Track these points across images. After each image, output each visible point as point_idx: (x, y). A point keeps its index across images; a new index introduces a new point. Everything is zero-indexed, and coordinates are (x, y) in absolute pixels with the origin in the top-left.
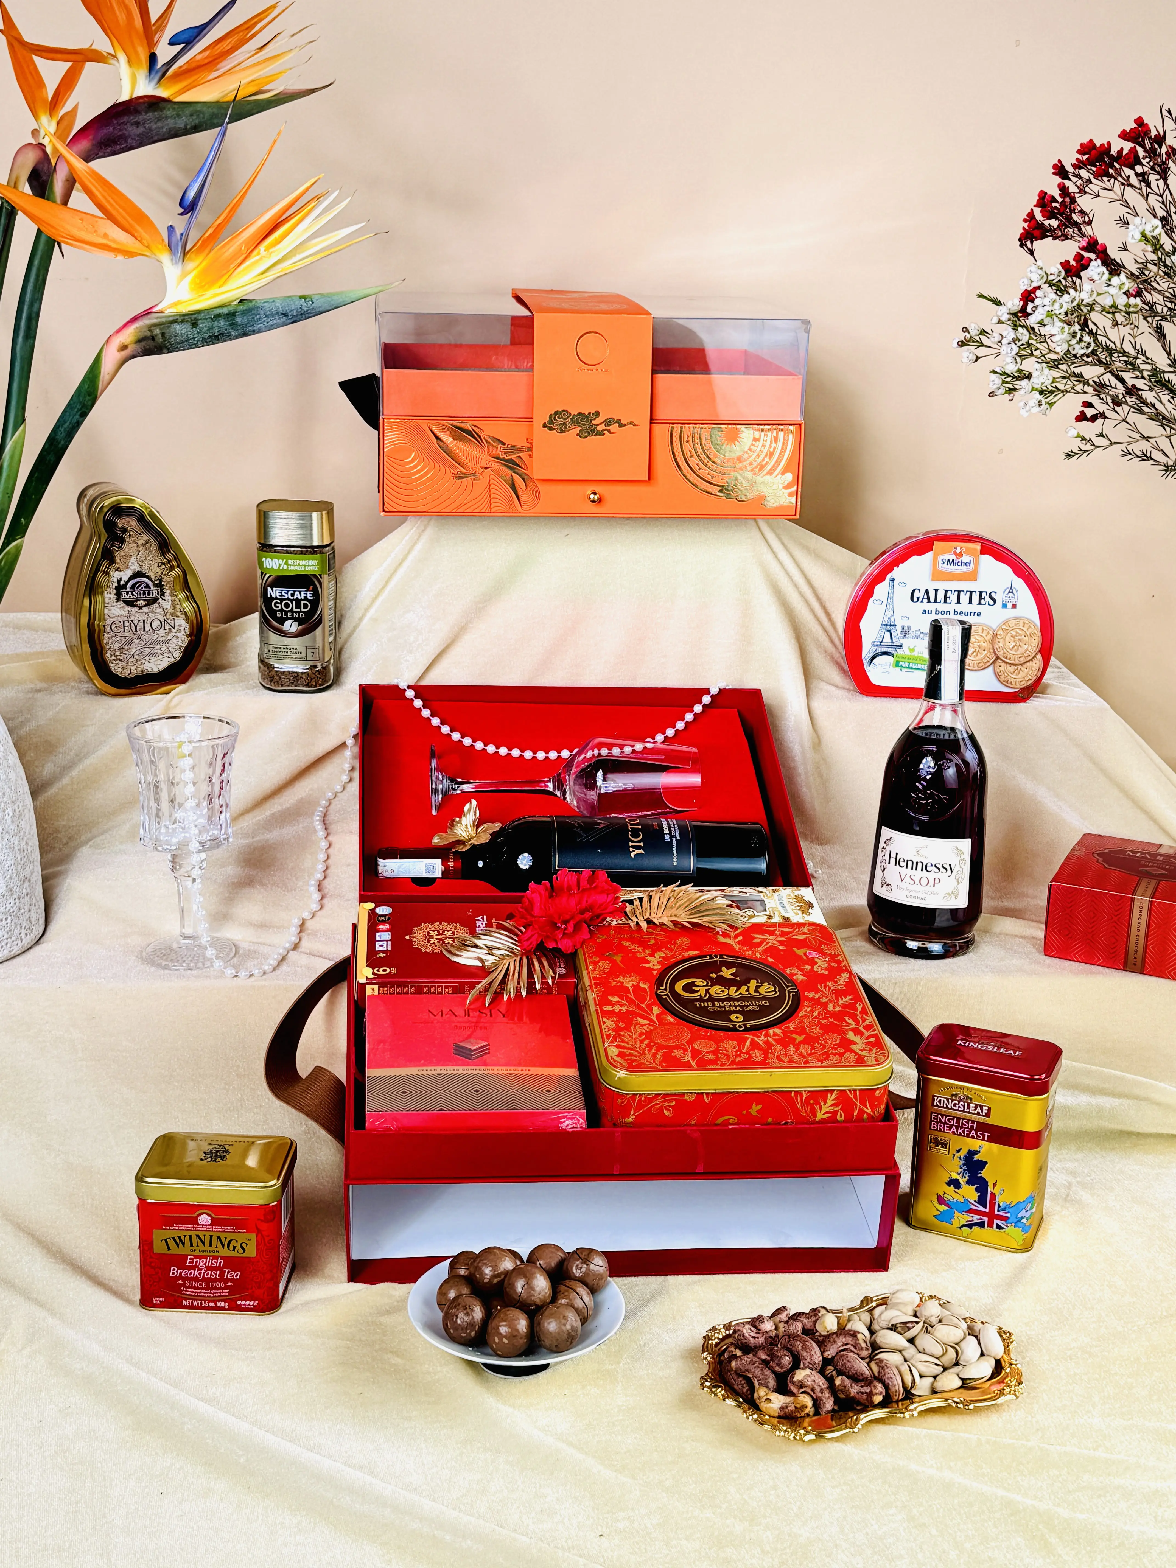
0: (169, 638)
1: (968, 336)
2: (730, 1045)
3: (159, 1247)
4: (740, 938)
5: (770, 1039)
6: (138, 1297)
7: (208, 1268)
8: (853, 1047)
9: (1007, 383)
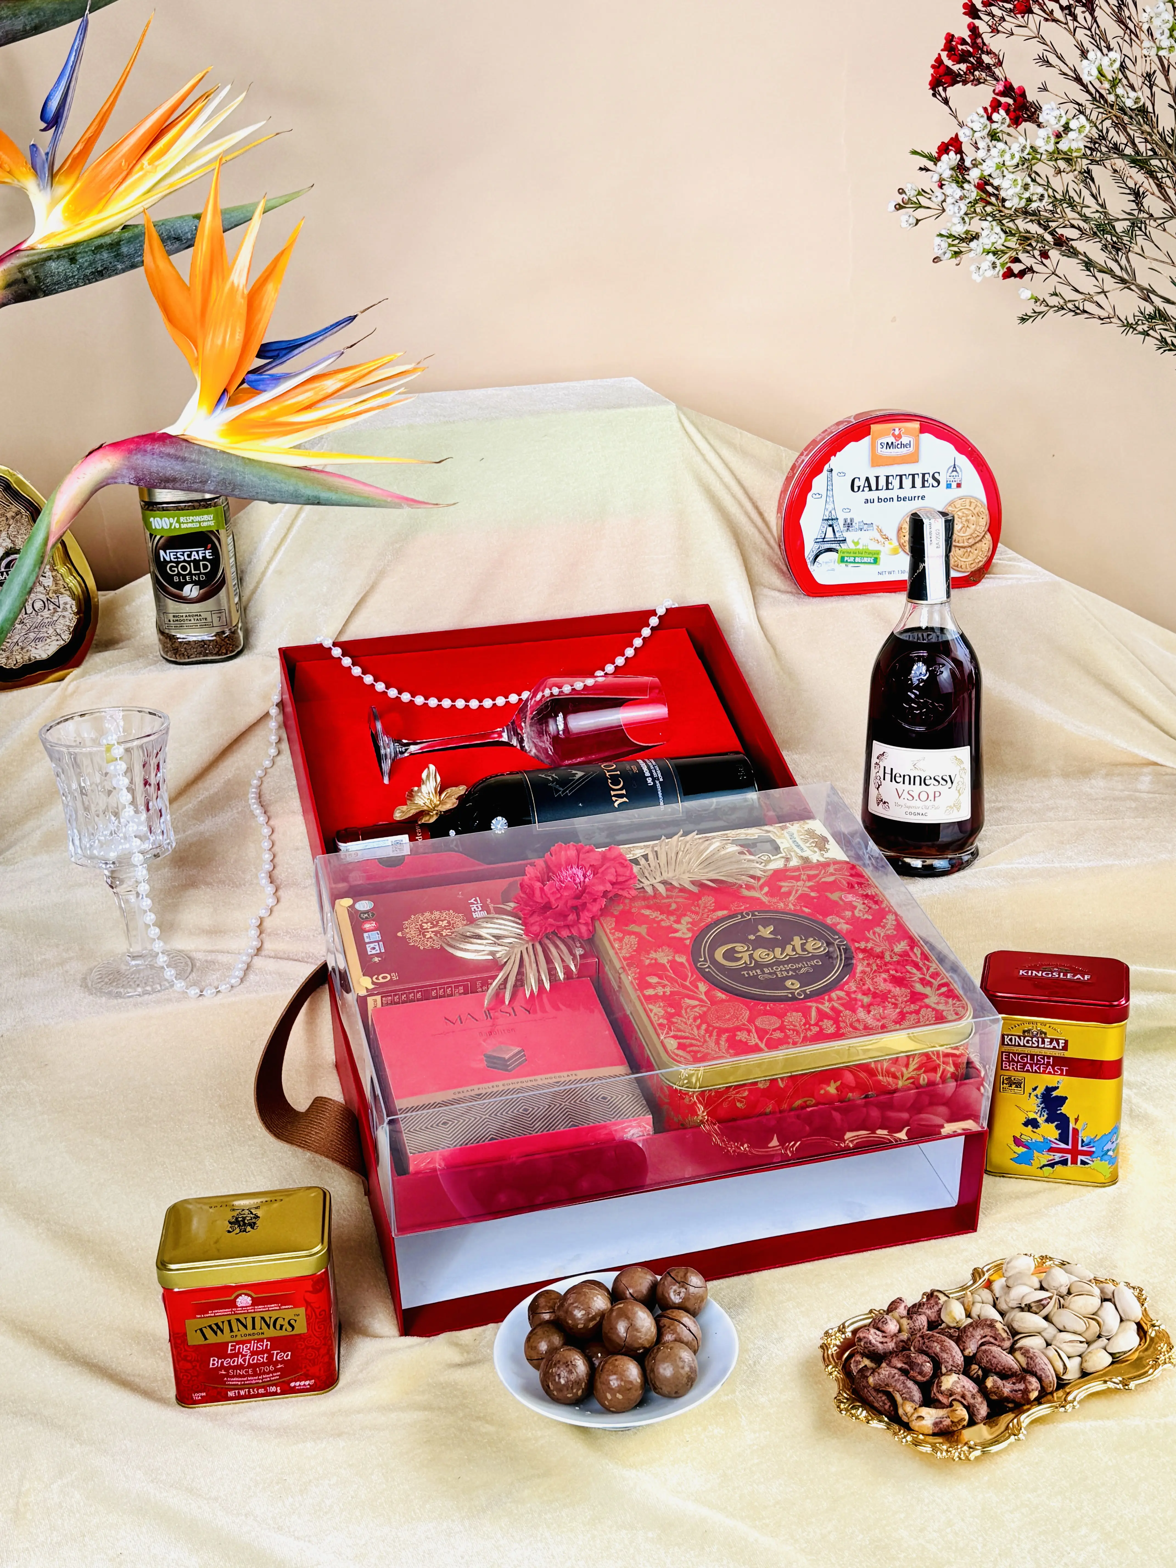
0: (55, 618)
1: (906, 198)
2: (794, 1018)
3: (194, 1339)
4: (766, 889)
5: (836, 1005)
6: (172, 1392)
7: (253, 1353)
8: (927, 1001)
9: (953, 245)
